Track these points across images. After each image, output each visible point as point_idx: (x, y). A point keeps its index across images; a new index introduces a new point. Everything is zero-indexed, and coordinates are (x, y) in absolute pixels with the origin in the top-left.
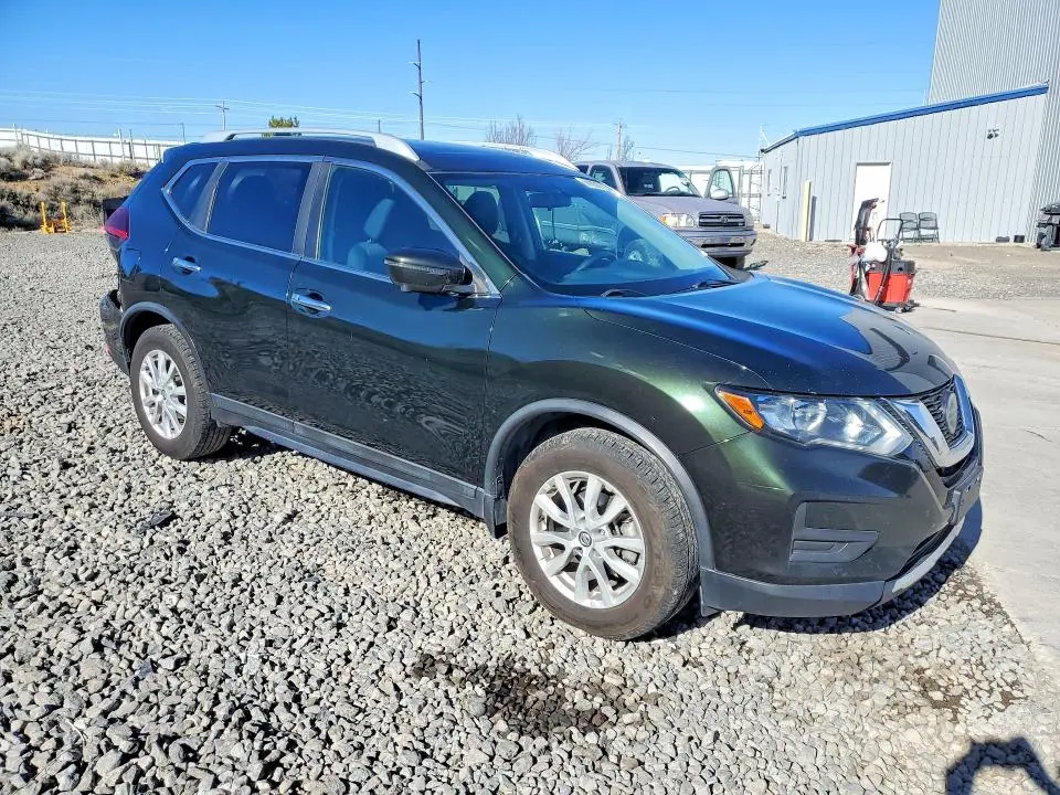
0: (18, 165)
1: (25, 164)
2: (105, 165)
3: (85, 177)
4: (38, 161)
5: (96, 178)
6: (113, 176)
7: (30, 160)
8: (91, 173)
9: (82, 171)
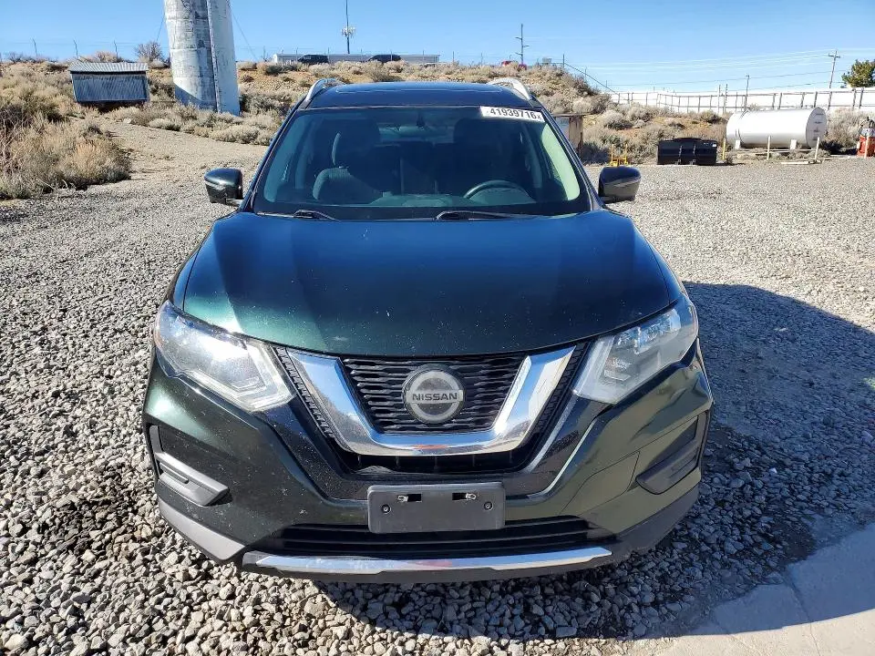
0: (628, 118)
1: (633, 117)
2: (691, 114)
3: (672, 124)
4: (642, 115)
5: (679, 125)
6: (694, 123)
7: (637, 114)
8: (677, 121)
9: (670, 120)
